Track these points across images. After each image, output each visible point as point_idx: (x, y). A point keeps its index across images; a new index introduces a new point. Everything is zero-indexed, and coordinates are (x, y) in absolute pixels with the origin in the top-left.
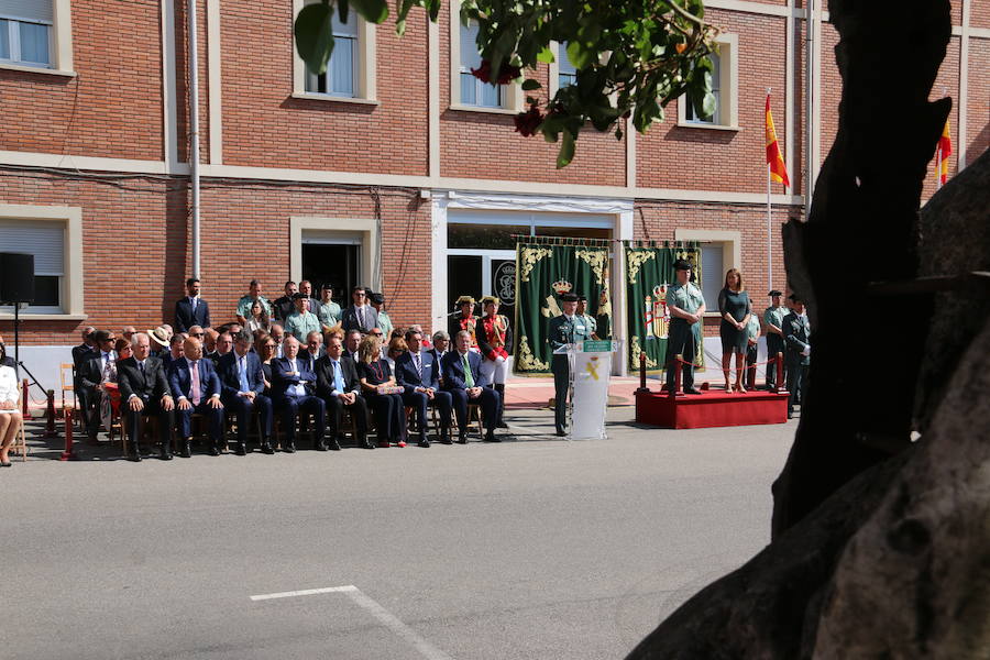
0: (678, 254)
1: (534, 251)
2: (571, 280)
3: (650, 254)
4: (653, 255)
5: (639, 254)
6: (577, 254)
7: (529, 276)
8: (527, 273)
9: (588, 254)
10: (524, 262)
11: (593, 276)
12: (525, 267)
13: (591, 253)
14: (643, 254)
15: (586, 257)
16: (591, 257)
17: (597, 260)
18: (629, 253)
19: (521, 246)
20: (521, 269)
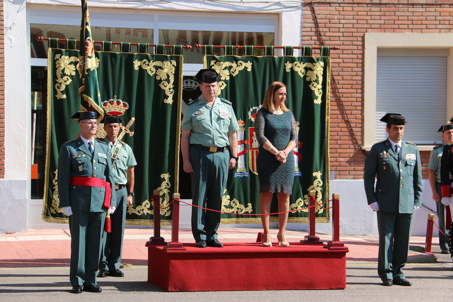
0: (289, 66)
1: (73, 59)
2: (128, 98)
3: (244, 64)
4: (249, 65)
5: (227, 64)
6: (137, 64)
7: (67, 91)
8: (63, 87)
9: (152, 64)
10: (59, 73)
11: (159, 94)
12: (60, 80)
13: (158, 63)
14: (234, 65)
15: (150, 68)
16: (157, 68)
17: (166, 71)
18: (212, 63)
19: (55, 53)
20: (55, 82)
